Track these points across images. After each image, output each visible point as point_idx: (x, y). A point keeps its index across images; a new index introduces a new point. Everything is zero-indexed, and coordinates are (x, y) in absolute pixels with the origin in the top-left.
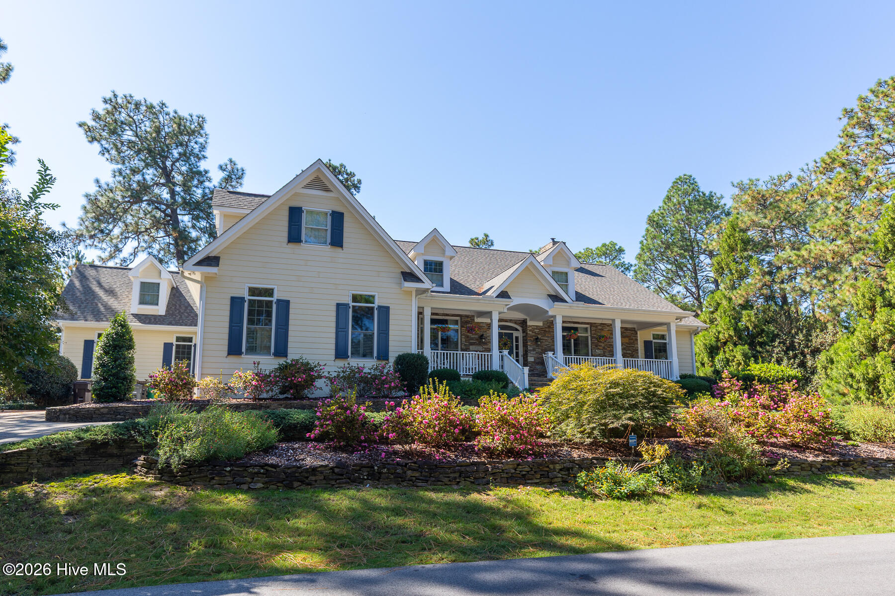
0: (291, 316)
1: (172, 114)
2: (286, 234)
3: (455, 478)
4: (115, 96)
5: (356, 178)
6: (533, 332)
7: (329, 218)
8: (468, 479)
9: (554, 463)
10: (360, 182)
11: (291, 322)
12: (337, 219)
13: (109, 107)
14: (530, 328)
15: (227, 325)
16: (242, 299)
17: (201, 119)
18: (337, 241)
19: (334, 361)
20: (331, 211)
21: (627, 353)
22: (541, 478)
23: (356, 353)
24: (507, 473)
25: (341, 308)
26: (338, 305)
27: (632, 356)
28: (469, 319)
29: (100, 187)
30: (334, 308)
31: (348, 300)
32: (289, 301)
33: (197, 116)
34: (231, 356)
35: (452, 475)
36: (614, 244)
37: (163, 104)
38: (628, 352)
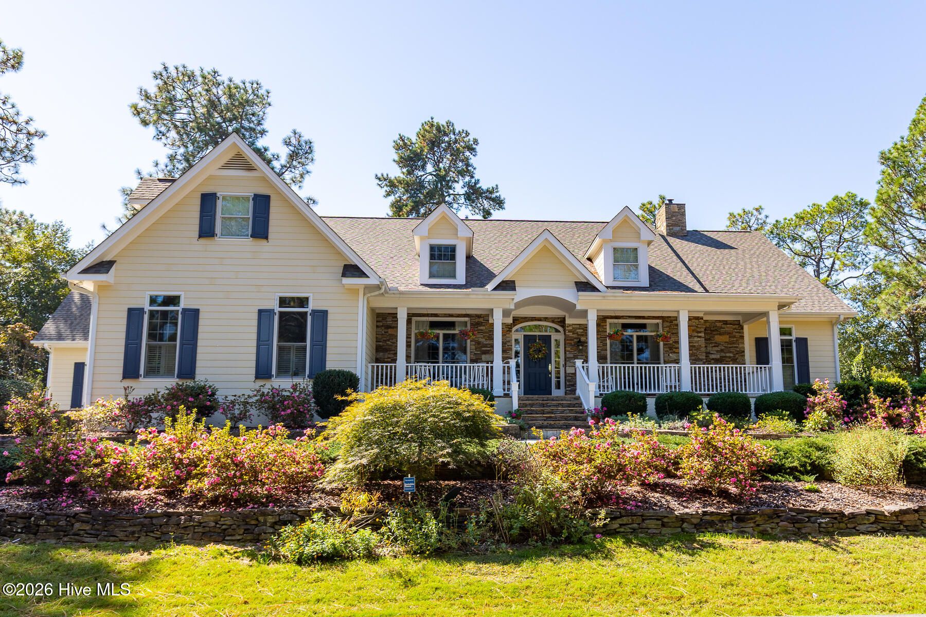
0: (201, 329)
1: (227, 82)
2: (197, 228)
3: (133, 533)
4: (166, 68)
5: (471, 137)
6: (573, 334)
7: (251, 202)
8: (152, 534)
9: (264, 514)
10: (476, 141)
11: (200, 336)
12: (262, 203)
13: (159, 82)
14: (570, 328)
15: (123, 342)
16: (141, 311)
17: (255, 85)
18: (260, 230)
19: (254, 382)
20: (253, 194)
21: (726, 357)
22: (244, 533)
23: (283, 370)
24: (204, 527)
25: (264, 315)
26: (260, 312)
27: (734, 361)
28: (481, 320)
29: (141, 178)
30: (255, 316)
31: (275, 306)
32: (199, 310)
33: (250, 82)
34: (127, 380)
35: (130, 529)
36: (854, 197)
37: (215, 73)
38: (728, 355)
